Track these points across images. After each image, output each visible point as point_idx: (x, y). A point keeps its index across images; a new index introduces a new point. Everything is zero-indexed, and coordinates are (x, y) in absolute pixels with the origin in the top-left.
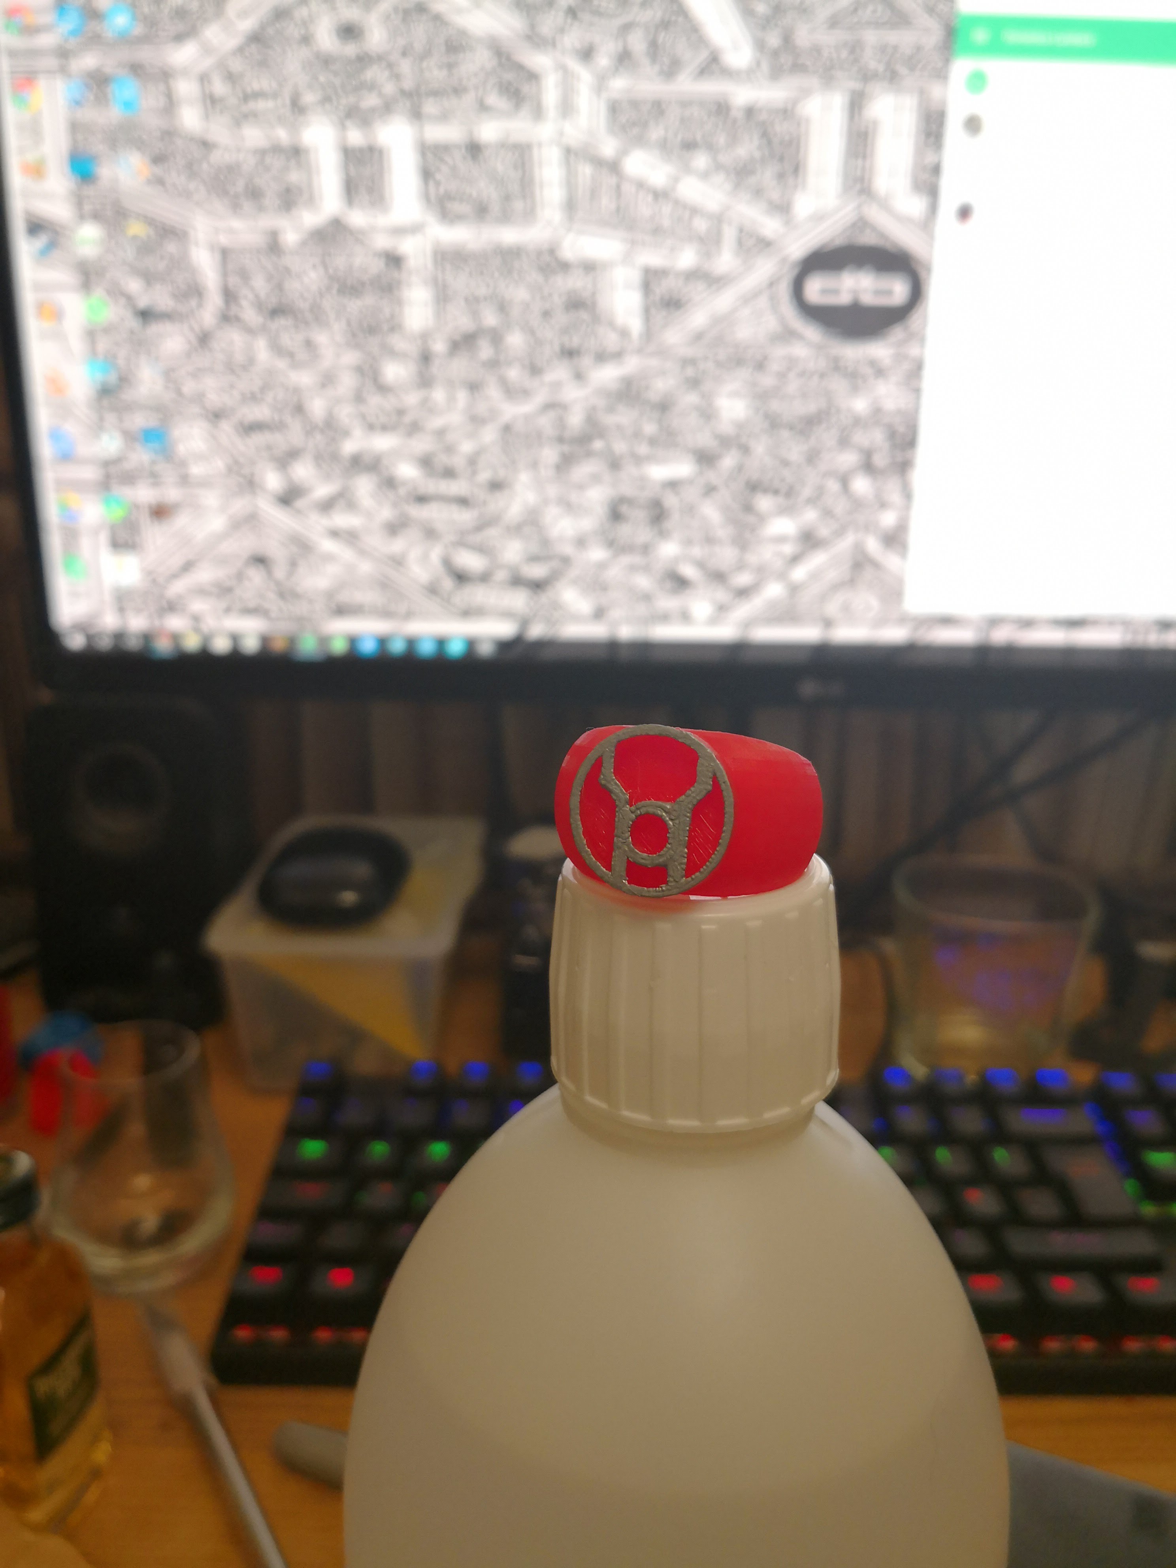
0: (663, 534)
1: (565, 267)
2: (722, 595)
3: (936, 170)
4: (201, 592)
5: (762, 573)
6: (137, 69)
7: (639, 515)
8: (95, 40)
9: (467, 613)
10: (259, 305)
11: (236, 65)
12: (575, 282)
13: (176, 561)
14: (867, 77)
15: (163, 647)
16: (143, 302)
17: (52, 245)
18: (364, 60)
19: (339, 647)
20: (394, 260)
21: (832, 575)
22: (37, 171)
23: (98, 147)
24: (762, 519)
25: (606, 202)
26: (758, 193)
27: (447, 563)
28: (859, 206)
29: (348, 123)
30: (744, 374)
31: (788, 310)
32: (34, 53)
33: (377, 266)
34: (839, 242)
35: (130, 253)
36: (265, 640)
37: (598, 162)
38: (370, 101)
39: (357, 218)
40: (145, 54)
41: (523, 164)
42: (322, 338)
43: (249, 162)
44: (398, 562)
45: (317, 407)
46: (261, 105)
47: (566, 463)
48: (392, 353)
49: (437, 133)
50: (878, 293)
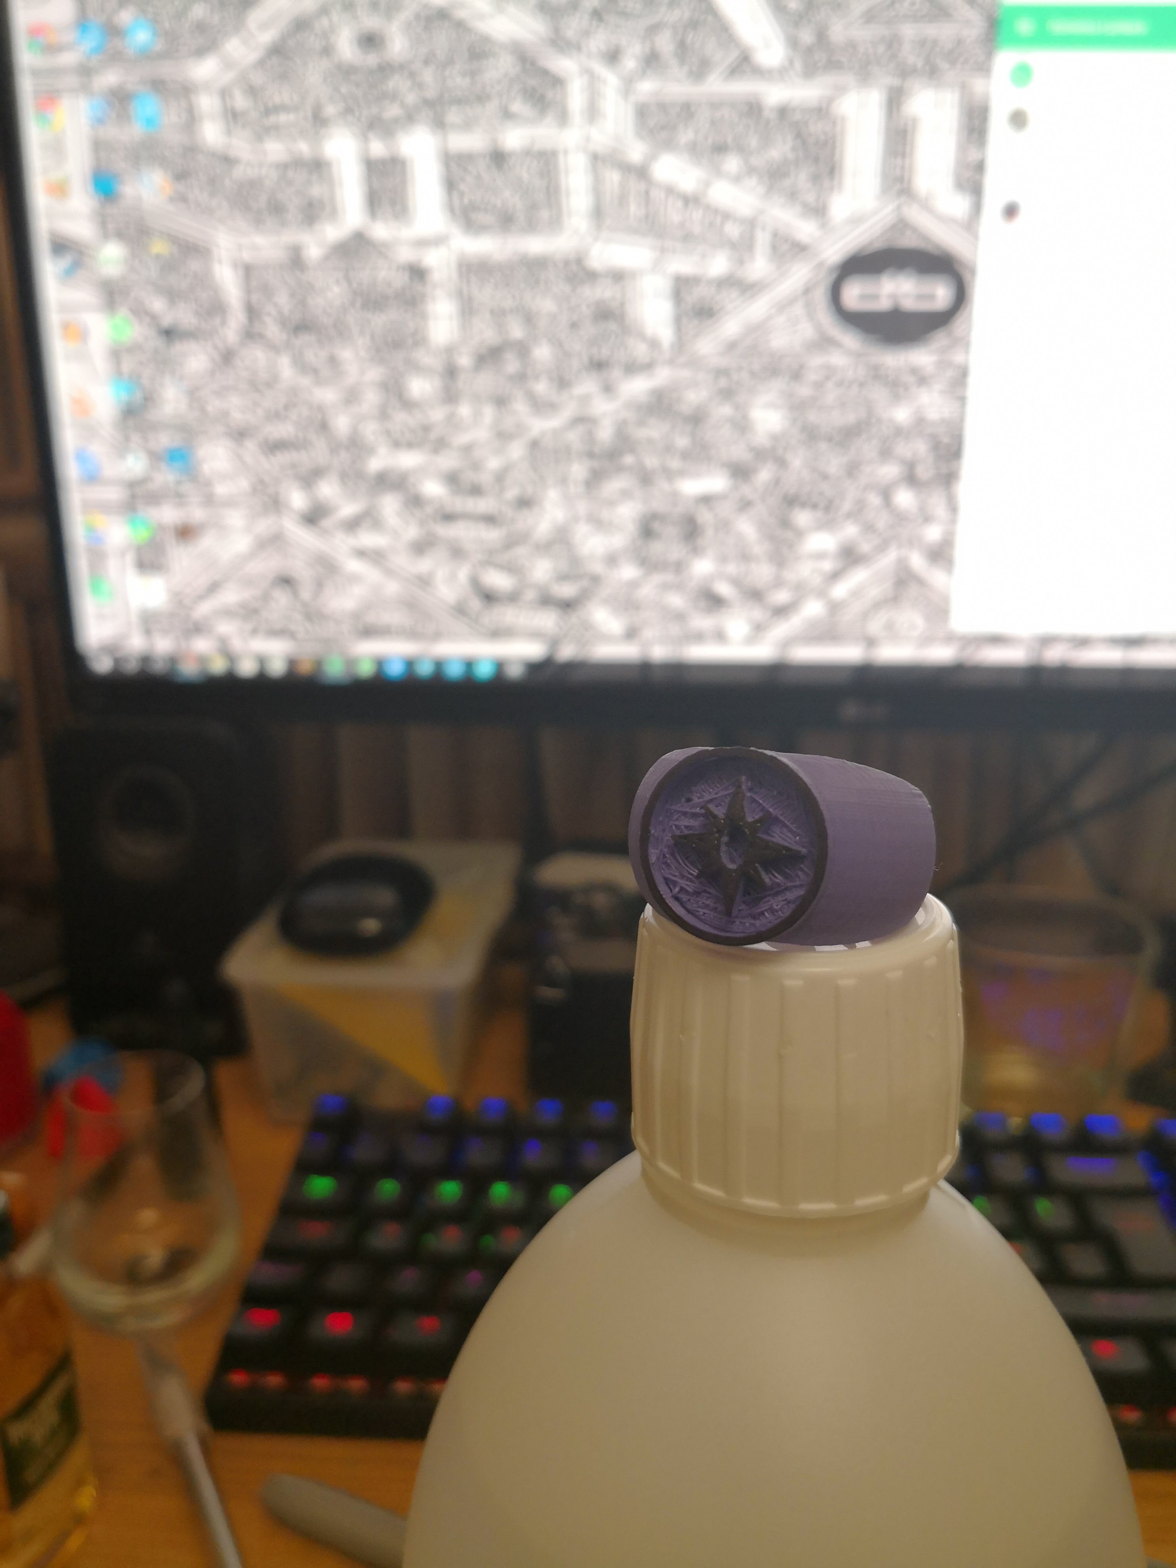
0: (696, 551)
1: (592, 276)
2: (758, 614)
3: (980, 167)
4: (228, 613)
5: (801, 591)
6: (158, 86)
7: (671, 532)
8: (115, 57)
9: (497, 633)
10: (283, 322)
11: (257, 78)
12: (604, 292)
13: (202, 583)
14: (905, 72)
15: (189, 670)
16: (167, 321)
17: (77, 265)
18: (385, 69)
19: (366, 669)
20: (418, 273)
21: (875, 592)
22: (60, 190)
23: (120, 165)
24: (800, 534)
25: (634, 209)
26: (793, 196)
27: (475, 583)
28: (899, 207)
29: (371, 136)
30: (778, 385)
31: (825, 316)
32: (56, 72)
33: (400, 280)
34: (878, 245)
35: (153, 272)
36: (292, 663)
37: (626, 168)
38: (393, 111)
39: (381, 231)
40: (166, 70)
41: (549, 172)
42: (345, 354)
43: (271, 177)
44: (425, 581)
45: (342, 424)
46: (283, 118)
47: (595, 479)
48: (417, 368)
49: (461, 142)
50: (920, 297)
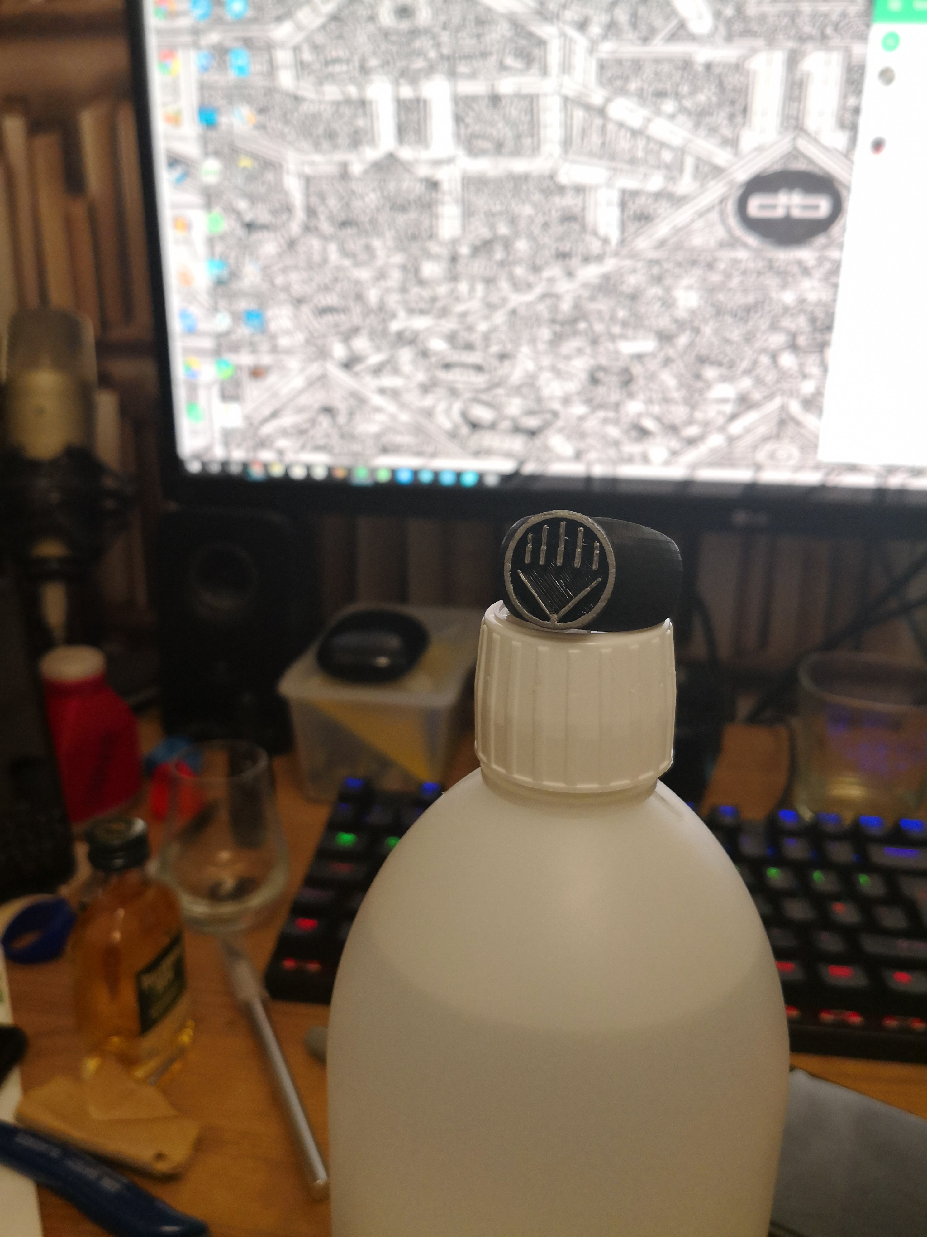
0: (631, 395)
1: (561, 189)
2: (674, 444)
3: (857, 111)
4: (284, 433)
5: (707, 427)
6: (248, 43)
7: (613, 380)
8: (218, 21)
9: (478, 453)
10: (331, 218)
11: (320, 39)
12: (569, 201)
13: (266, 411)
14: (802, 39)
15: (257, 473)
16: (248, 217)
17: (186, 175)
18: (414, 33)
19: (383, 476)
20: (433, 185)
21: (762, 430)
22: (175, 120)
23: (220, 102)
24: (709, 385)
25: (595, 139)
26: (713, 130)
27: (464, 415)
28: (795, 139)
29: (402, 81)
30: (698, 271)
31: (733, 221)
32: (175, 32)
33: (419, 189)
34: (778, 167)
35: (240, 181)
36: (330, 470)
37: (588, 108)
38: (419, 64)
39: (406, 153)
40: (254, 32)
41: (532, 110)
42: (377, 243)
43: (328, 112)
44: (429, 413)
45: (373, 296)
46: (338, 68)
47: (557, 340)
48: (429, 255)
49: (467, 88)
50: (805, 207)
